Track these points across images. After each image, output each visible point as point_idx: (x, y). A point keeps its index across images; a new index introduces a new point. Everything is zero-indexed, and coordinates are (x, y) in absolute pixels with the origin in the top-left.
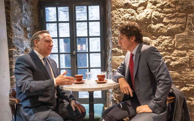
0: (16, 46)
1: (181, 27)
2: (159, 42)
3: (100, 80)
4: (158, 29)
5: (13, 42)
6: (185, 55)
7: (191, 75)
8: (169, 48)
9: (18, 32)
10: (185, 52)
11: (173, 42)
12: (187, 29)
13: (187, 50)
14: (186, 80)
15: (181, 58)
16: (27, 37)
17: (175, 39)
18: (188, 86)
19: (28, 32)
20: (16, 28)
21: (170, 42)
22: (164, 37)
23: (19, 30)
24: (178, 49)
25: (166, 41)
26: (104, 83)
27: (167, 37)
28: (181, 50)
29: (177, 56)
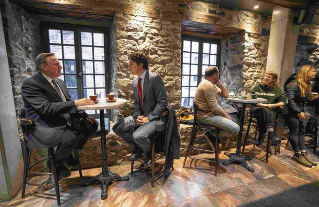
0: (18, 66)
1: (170, 59)
2: (155, 69)
3: (110, 99)
4: (154, 59)
5: (14, 61)
6: (172, 80)
7: (176, 94)
8: (162, 74)
10: (172, 77)
11: (164, 69)
12: (174, 61)
13: (174, 76)
14: (173, 98)
15: (170, 82)
16: (29, 57)
17: (166, 67)
18: (174, 102)
19: (30, 52)
20: (16, 47)
21: (163, 69)
22: (158, 65)
23: (20, 49)
24: (168, 75)
25: (160, 68)
26: (114, 102)
27: (160, 66)
28: (170, 75)
29: (167, 80)
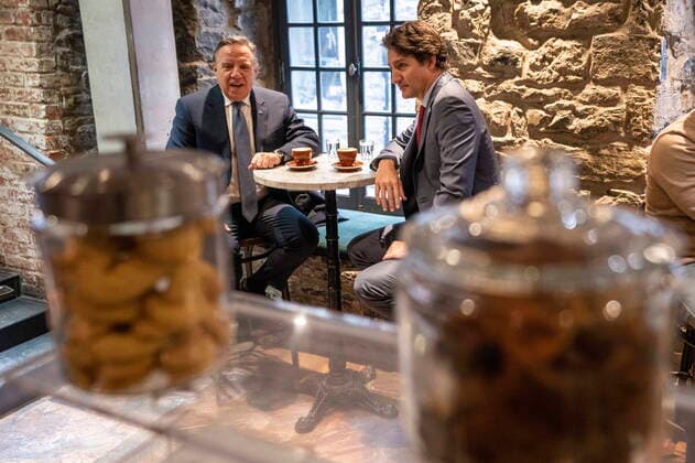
0: (206, 54)
1: (611, 12)
2: (545, 59)
3: (343, 163)
4: (543, 19)
5: (198, 44)
6: (614, 101)
7: (628, 162)
8: (572, 78)
9: (212, 15)
10: (617, 90)
11: (584, 59)
12: (630, 19)
13: (625, 85)
14: (610, 176)
15: (602, 110)
16: (235, 26)
17: (592, 49)
18: (615, 195)
19: (239, 11)
20: (206, 6)
21: (575, 59)
22: (560, 43)
24: (597, 82)
25: (565, 55)
27: (568, 44)
28: (606, 83)
29: (592, 101)
